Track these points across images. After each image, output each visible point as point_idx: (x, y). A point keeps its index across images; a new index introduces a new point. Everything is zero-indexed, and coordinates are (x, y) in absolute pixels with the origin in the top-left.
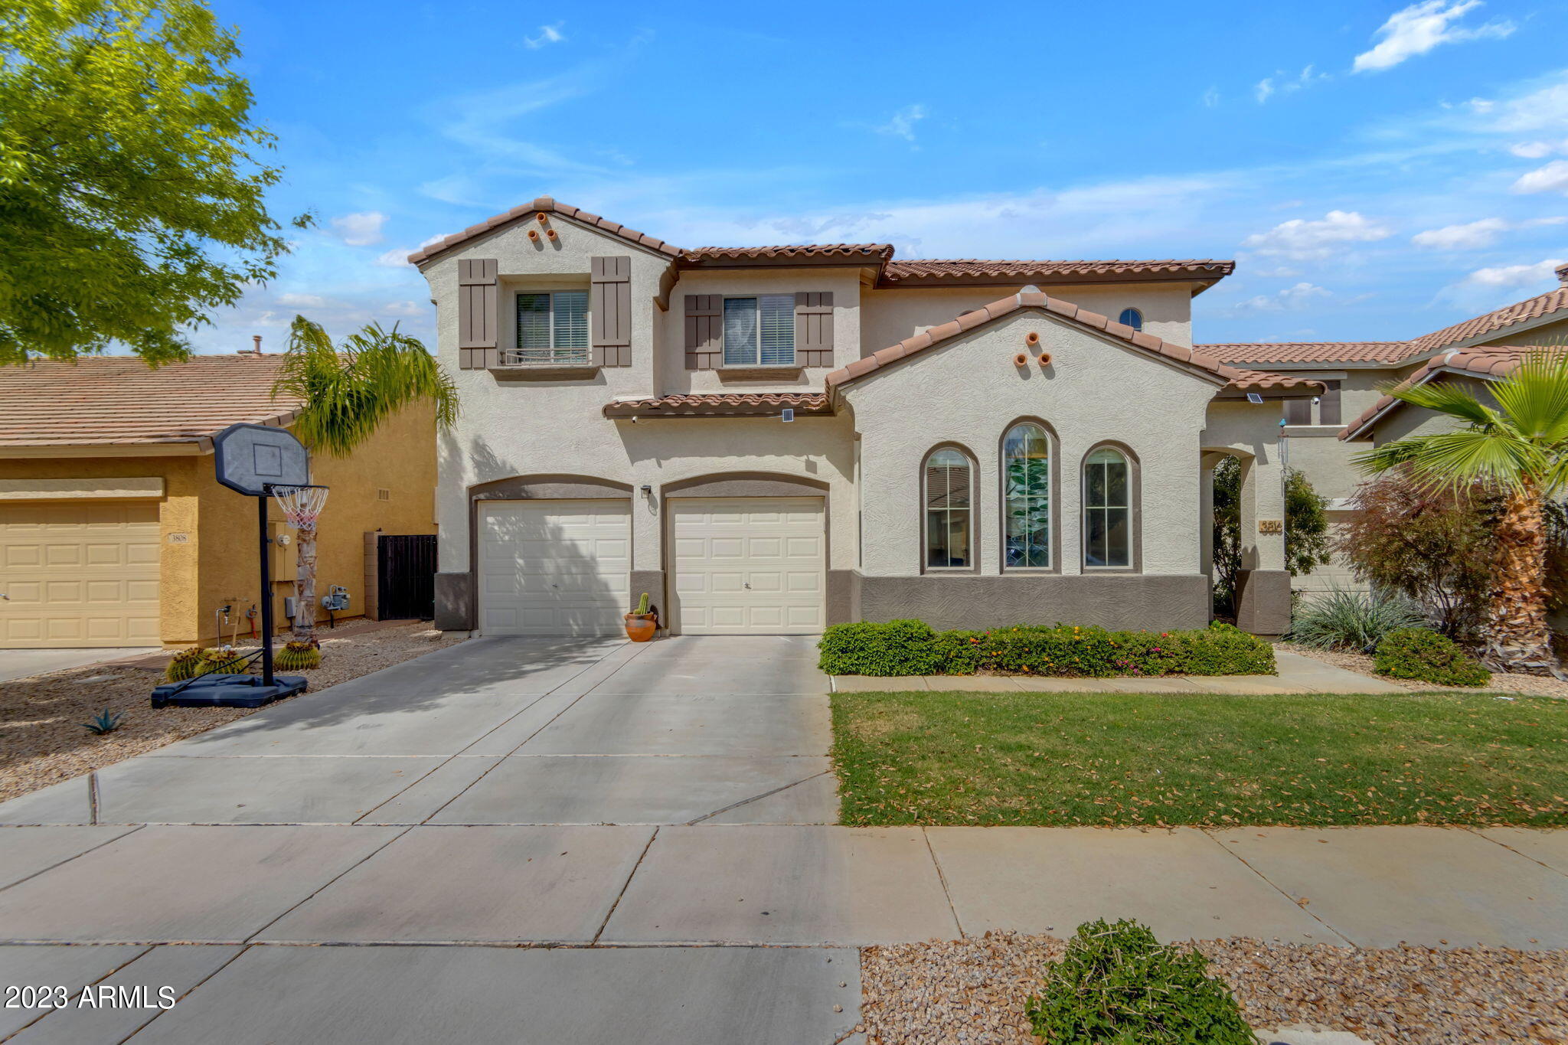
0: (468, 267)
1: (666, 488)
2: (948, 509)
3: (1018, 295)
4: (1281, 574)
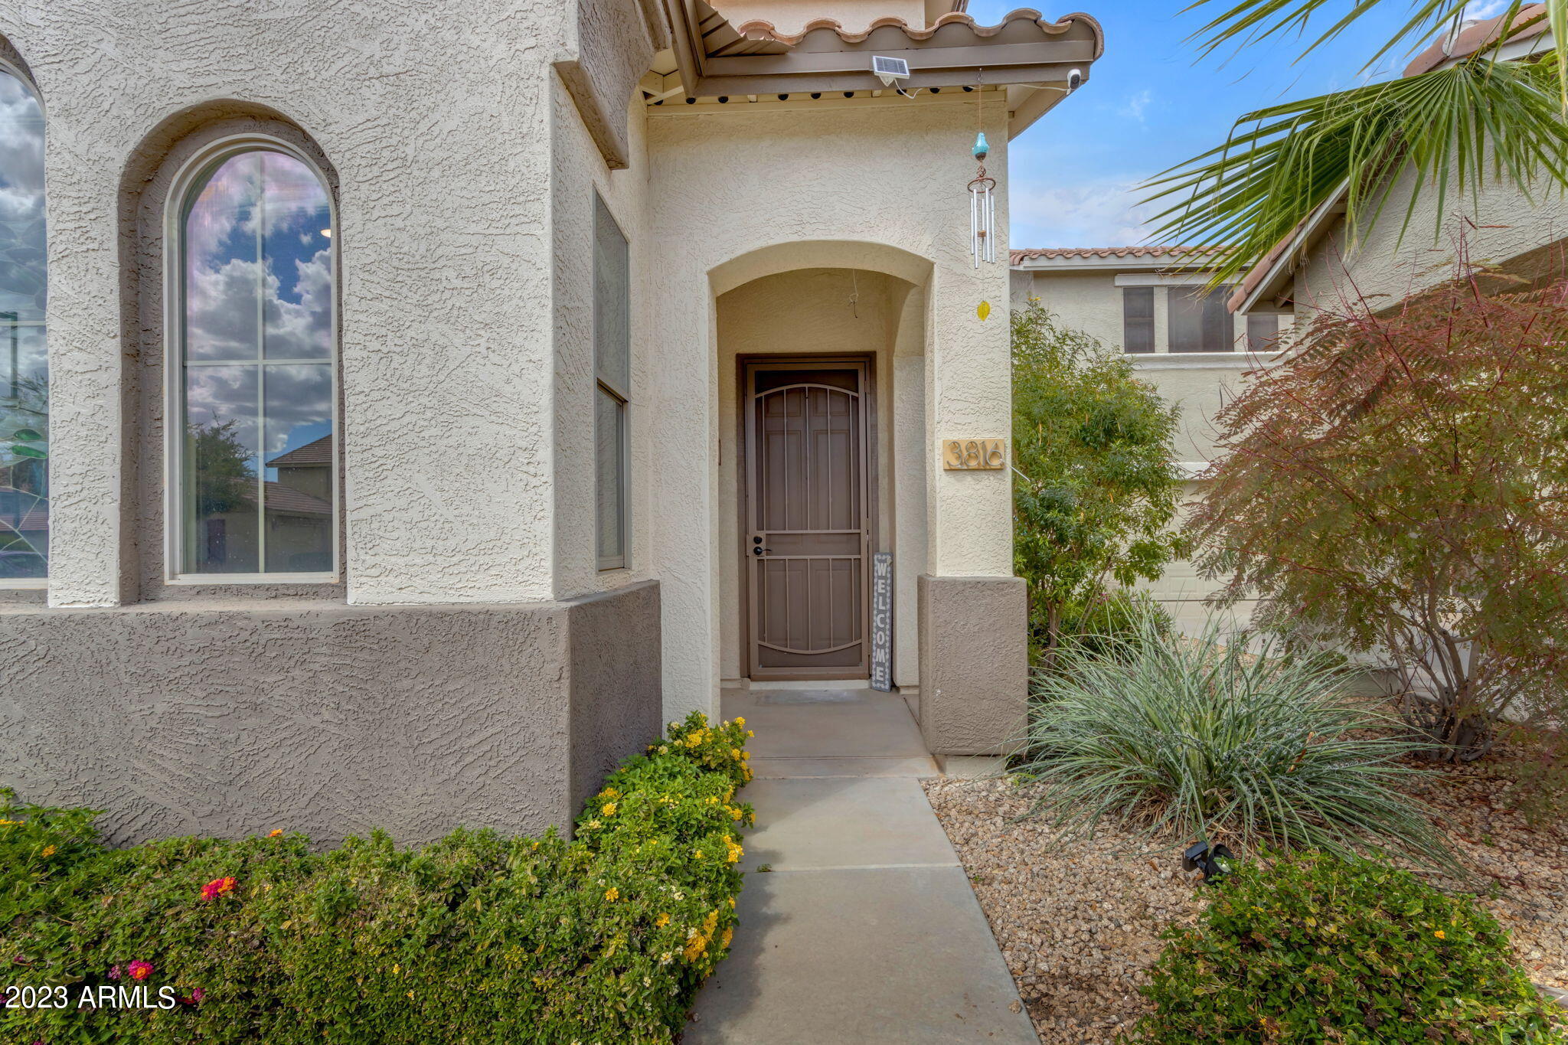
4: (999, 586)
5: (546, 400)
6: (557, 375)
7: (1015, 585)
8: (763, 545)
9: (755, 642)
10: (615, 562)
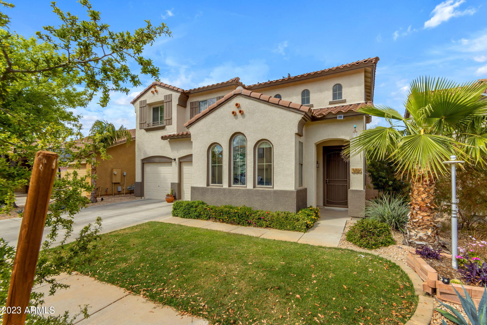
0: (141, 102)
1: (180, 159)
2: (217, 165)
3: (233, 92)
4: (360, 191)
5: (294, 169)
6: (295, 166)
7: (363, 191)
8: (328, 182)
9: (326, 199)
10: (301, 185)
